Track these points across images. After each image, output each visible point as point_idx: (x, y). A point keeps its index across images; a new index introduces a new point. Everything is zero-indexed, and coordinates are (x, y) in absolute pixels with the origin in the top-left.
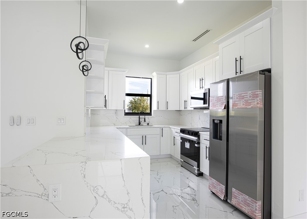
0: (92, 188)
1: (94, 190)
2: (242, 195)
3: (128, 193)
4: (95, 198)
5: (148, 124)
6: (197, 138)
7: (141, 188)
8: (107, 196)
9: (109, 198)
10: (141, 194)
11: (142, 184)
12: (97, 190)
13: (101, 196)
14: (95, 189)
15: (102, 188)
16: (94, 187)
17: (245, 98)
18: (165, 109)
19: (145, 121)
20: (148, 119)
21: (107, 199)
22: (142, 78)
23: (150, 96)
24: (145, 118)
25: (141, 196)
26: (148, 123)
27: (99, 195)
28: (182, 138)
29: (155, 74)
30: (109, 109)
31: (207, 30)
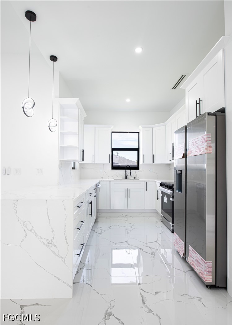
0: (22, 223)
1: (23, 224)
2: (195, 253)
3: (53, 231)
4: (25, 231)
5: (135, 178)
6: (171, 192)
7: (65, 228)
8: (34, 231)
9: (36, 233)
10: (65, 233)
11: (65, 224)
12: (26, 225)
13: (29, 230)
14: (25, 223)
15: (30, 223)
16: (24, 222)
17: (197, 144)
18: (151, 162)
19: (131, 175)
20: (135, 173)
21: (35, 233)
22: (129, 132)
23: (138, 150)
24: (130, 172)
25: (65, 235)
26: (135, 176)
27: (28, 229)
28: (162, 192)
29: (140, 127)
30: (96, 163)
31: (183, 75)
